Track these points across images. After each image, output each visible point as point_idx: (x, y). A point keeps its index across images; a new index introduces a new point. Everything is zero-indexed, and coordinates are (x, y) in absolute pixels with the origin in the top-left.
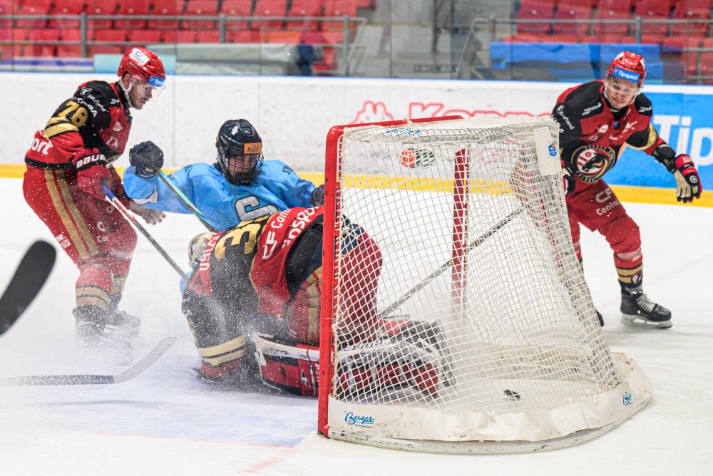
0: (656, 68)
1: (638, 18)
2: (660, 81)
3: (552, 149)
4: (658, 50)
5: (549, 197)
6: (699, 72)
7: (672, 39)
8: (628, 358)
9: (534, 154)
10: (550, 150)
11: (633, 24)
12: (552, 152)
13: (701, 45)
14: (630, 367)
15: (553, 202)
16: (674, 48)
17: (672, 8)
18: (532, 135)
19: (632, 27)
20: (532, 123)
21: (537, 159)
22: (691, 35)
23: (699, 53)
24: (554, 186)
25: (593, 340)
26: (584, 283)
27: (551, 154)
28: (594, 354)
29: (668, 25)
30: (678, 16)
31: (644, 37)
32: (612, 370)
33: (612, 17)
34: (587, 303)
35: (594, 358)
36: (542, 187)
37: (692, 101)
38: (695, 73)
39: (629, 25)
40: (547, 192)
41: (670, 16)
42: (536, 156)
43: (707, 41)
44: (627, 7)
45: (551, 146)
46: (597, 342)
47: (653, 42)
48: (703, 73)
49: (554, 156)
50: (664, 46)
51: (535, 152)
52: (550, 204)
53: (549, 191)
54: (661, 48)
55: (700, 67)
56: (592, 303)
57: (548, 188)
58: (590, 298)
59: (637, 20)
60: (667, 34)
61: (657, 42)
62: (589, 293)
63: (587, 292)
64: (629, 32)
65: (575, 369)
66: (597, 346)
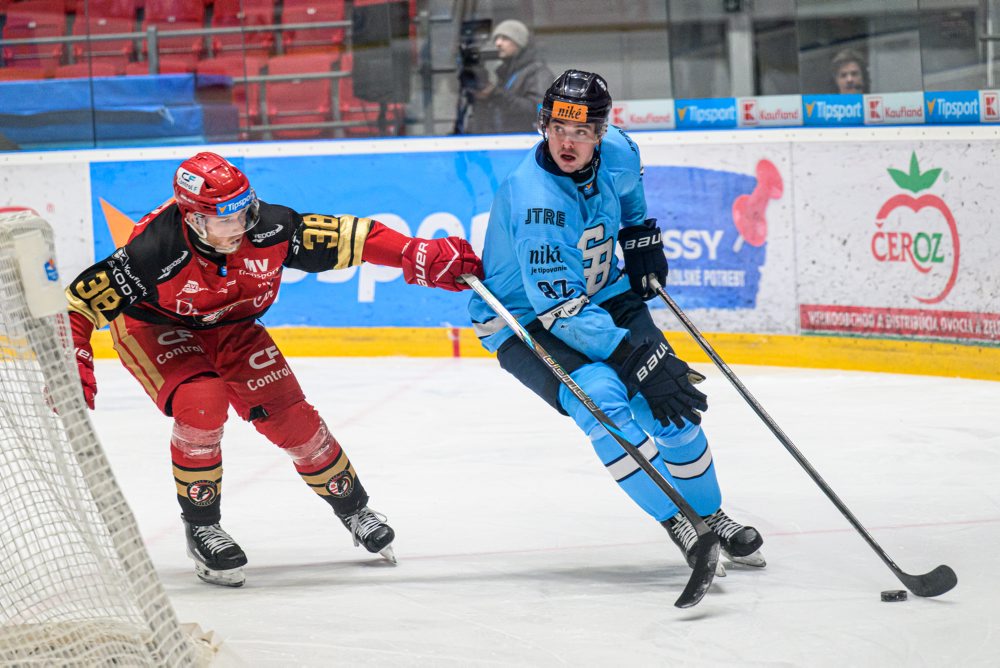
0: (191, 114)
1: (152, 28)
2: (199, 139)
3: (50, 268)
4: (192, 83)
5: (49, 356)
6: (265, 118)
7: (211, 62)
8: (205, 631)
9: (18, 281)
10: (48, 271)
11: (144, 39)
12: (50, 274)
13: (264, 70)
14: (211, 647)
15: (57, 363)
16: (216, 78)
17: (209, 7)
18: (12, 246)
19: (140, 45)
20: (9, 226)
21: (23, 289)
22: (248, 52)
23: (264, 83)
24: (56, 337)
25: (150, 603)
26: (125, 504)
27: (50, 278)
28: (153, 629)
29: (204, 38)
30: (219, 22)
31: (165, 62)
32: (184, 654)
33: (103, 30)
34: (132, 540)
35: (154, 635)
36: (35, 339)
37: (259, 170)
38: (257, 120)
39: (135, 40)
40: (46, 348)
41: (204, 21)
42: (21, 283)
43: (274, 61)
44: (131, 10)
45: (47, 265)
46: (157, 607)
47: (180, 70)
48: (272, 120)
49: (55, 280)
50: (200, 74)
51: (19, 277)
52: (54, 367)
53: (49, 345)
54: (196, 79)
55: (266, 109)
56: (140, 539)
57: (48, 340)
58: (136, 528)
59: (149, 33)
60: (202, 54)
61: (188, 70)
62: (133, 521)
63: (129, 519)
64: (135, 55)
65: (114, 660)
66: (156, 614)
